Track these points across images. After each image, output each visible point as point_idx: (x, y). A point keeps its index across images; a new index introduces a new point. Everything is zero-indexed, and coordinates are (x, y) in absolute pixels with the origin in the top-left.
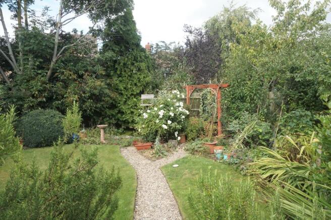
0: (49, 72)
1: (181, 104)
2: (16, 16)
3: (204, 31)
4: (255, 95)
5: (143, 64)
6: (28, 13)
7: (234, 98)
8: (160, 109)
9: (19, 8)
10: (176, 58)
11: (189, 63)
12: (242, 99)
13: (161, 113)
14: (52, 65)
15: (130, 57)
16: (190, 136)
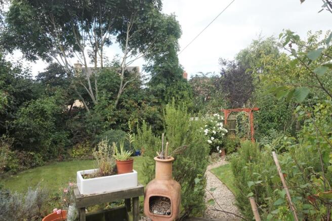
0: (116, 102)
1: (221, 124)
2: (92, 61)
3: (236, 62)
4: (281, 116)
5: (185, 92)
6: (103, 60)
7: (264, 118)
8: (205, 128)
9: (96, 55)
10: (214, 86)
11: (224, 91)
12: (271, 120)
13: (206, 131)
14: (119, 96)
15: (175, 87)
16: (229, 150)
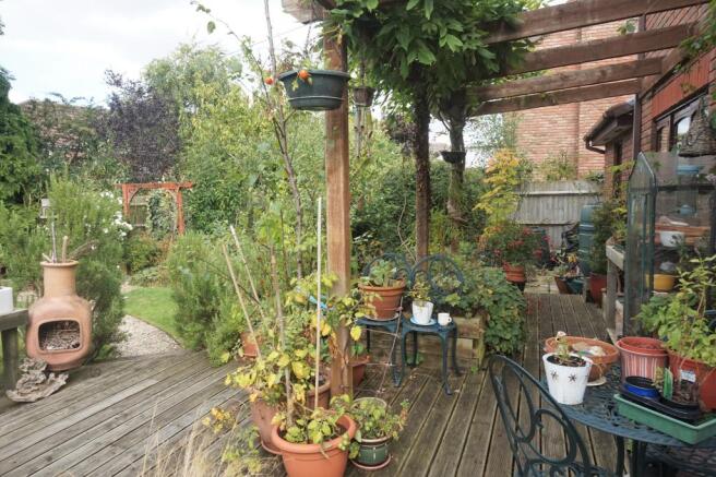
3: (145, 84)
16: (136, 264)
